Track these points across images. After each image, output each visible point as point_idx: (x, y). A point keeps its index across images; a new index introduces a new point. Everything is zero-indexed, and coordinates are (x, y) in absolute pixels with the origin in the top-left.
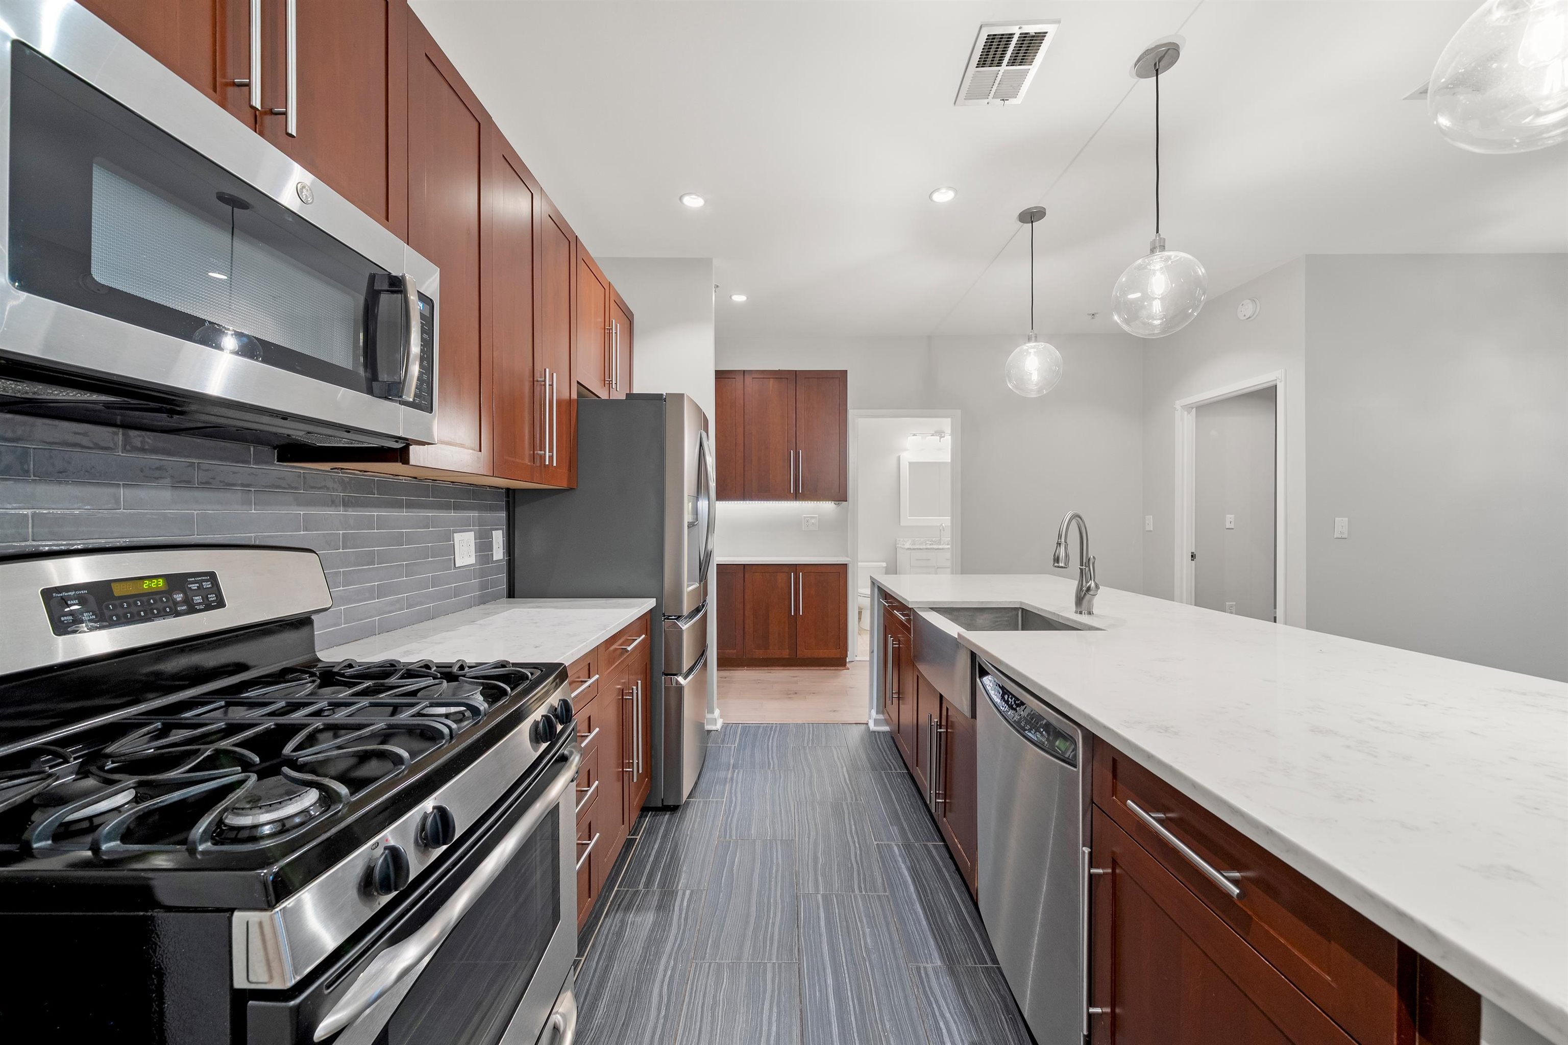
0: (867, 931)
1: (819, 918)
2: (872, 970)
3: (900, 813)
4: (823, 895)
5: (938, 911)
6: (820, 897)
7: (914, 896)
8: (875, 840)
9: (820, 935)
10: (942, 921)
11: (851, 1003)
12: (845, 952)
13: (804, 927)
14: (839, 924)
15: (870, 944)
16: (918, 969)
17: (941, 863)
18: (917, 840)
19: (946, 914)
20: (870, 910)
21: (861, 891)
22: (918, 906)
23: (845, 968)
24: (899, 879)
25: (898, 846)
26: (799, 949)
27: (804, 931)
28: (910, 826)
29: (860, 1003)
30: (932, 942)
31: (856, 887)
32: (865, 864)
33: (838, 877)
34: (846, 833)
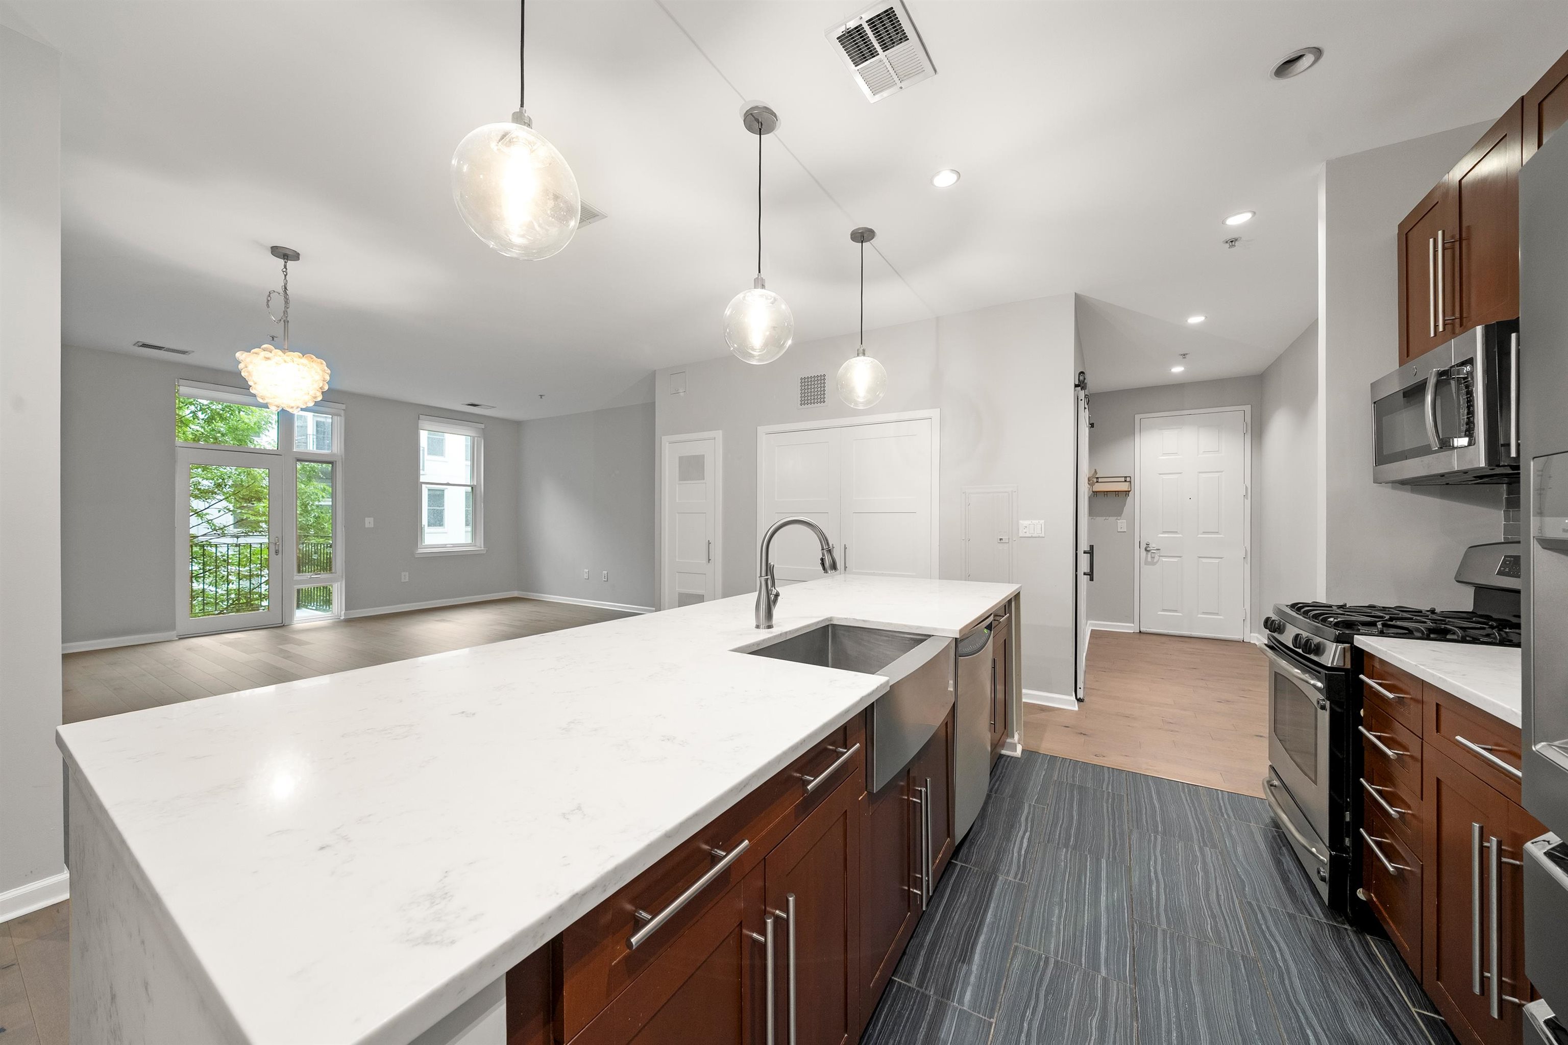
0: (1055, 919)
2: (1062, 892)
4: (1099, 971)
5: (970, 909)
6: (1103, 972)
7: (985, 929)
10: (973, 904)
11: (1088, 882)
12: (1084, 911)
14: (1085, 935)
15: (1057, 909)
16: (1021, 879)
19: (964, 905)
20: (1043, 935)
21: (1047, 959)
22: (988, 920)
23: (1087, 902)
24: (991, 953)
29: (1080, 880)
30: (997, 891)
31: (1051, 965)
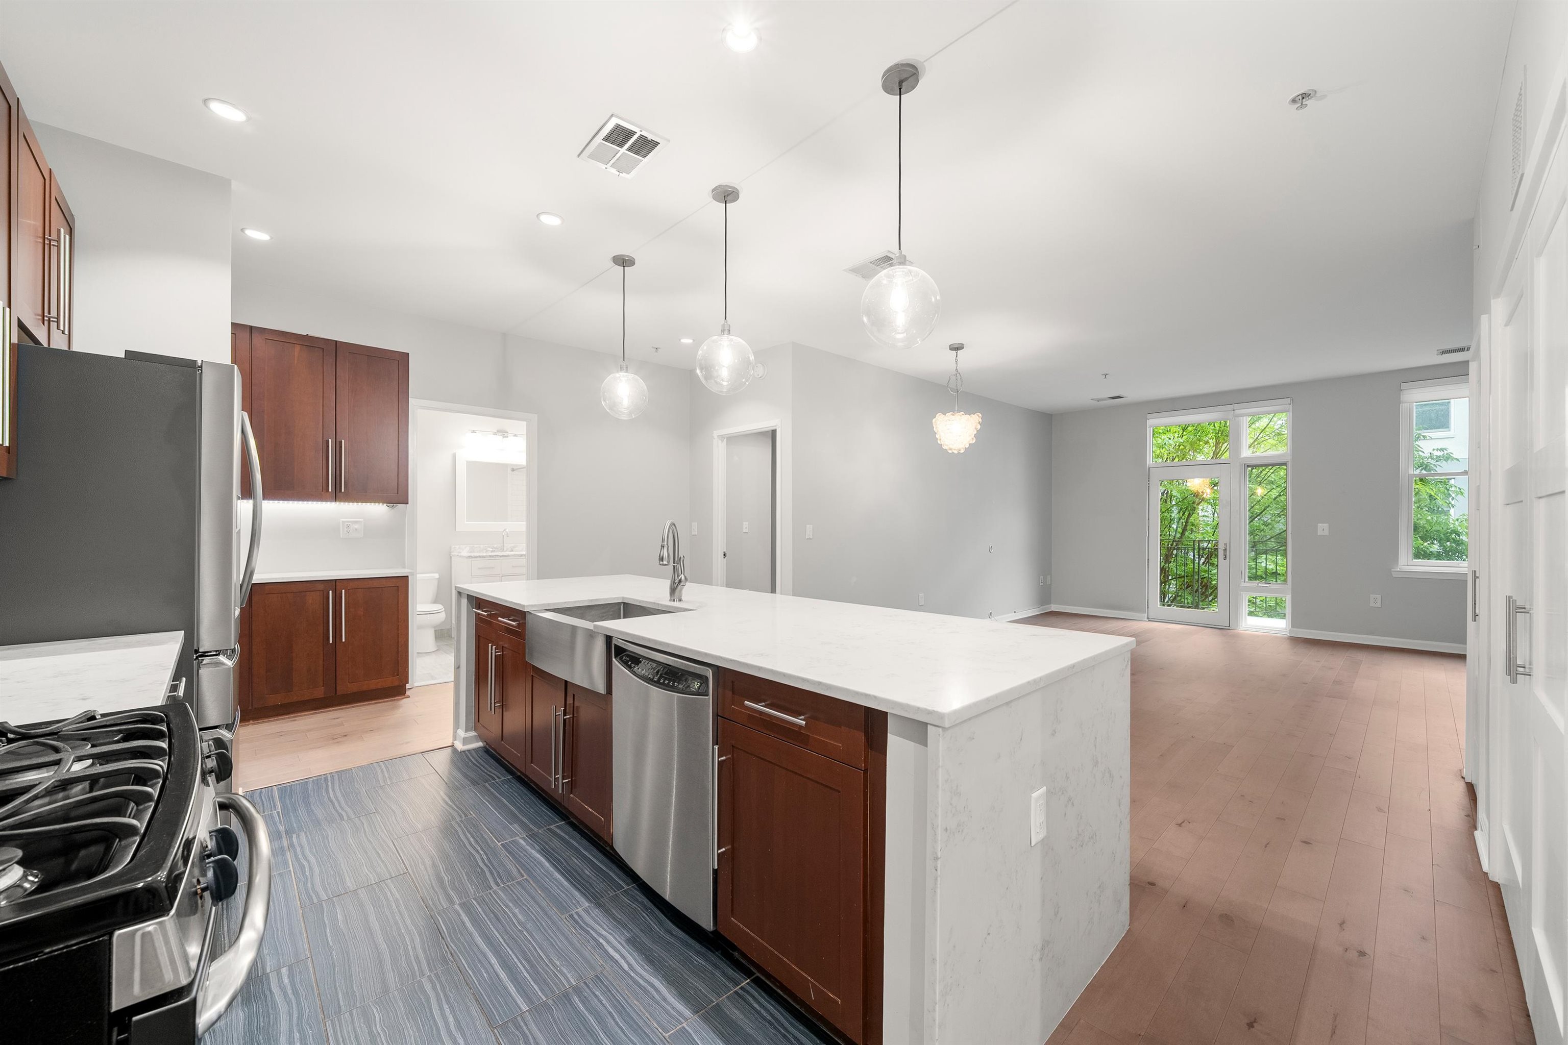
0: (517, 911)
1: (463, 923)
2: (532, 935)
3: (516, 812)
4: (460, 904)
5: (576, 871)
6: (457, 907)
7: (551, 869)
8: (499, 842)
9: (471, 934)
10: (581, 877)
11: (520, 965)
12: (500, 935)
13: (450, 935)
14: (486, 918)
15: (522, 919)
16: (571, 916)
17: (567, 837)
18: (540, 827)
19: (582, 870)
20: (514, 895)
21: (498, 885)
22: (557, 874)
23: (505, 945)
24: (533, 862)
25: (523, 838)
26: (451, 953)
27: (452, 939)
28: (530, 819)
29: (528, 961)
30: (577, 894)
31: (492, 884)
32: (495, 864)
33: (470, 884)
34: (465, 846)
